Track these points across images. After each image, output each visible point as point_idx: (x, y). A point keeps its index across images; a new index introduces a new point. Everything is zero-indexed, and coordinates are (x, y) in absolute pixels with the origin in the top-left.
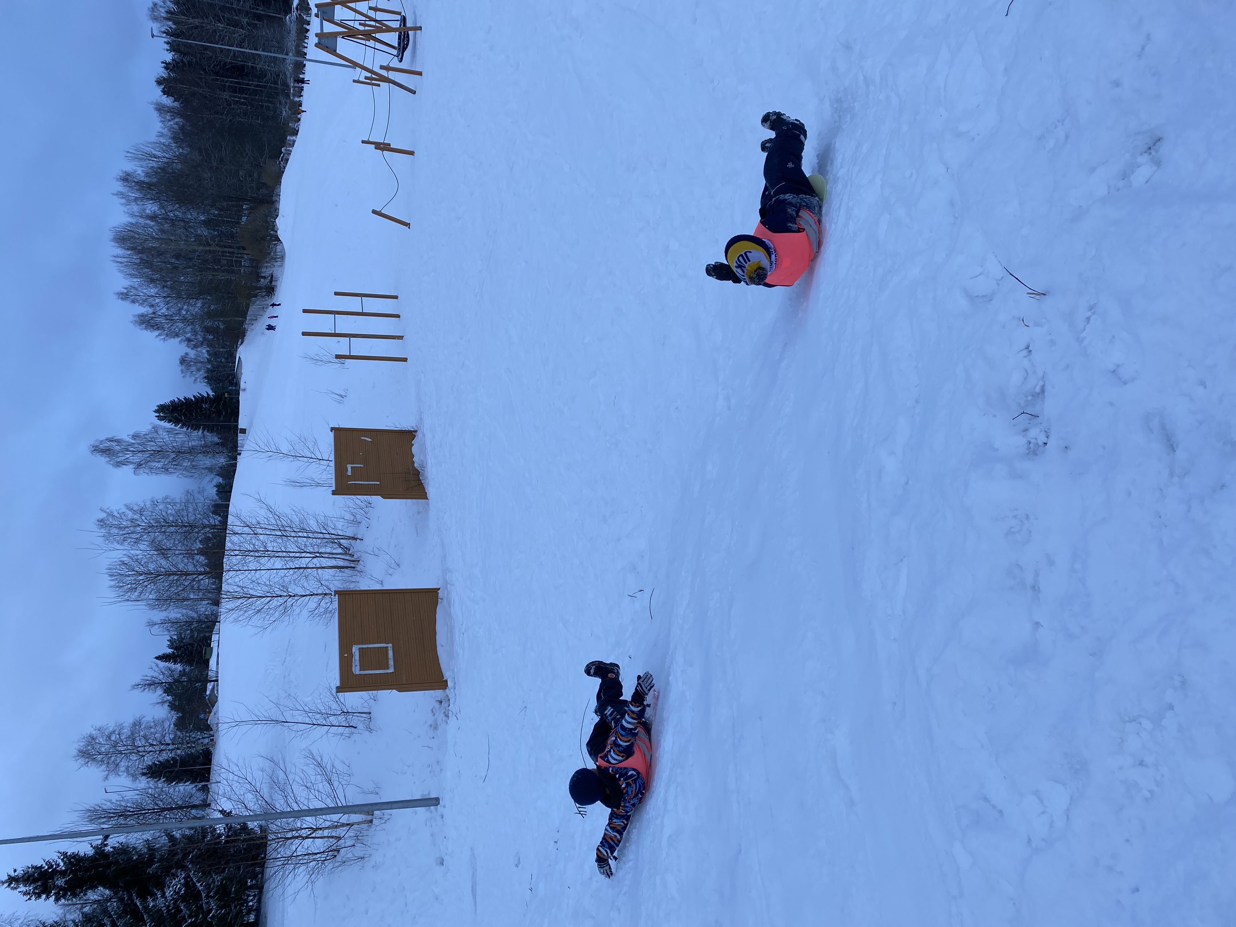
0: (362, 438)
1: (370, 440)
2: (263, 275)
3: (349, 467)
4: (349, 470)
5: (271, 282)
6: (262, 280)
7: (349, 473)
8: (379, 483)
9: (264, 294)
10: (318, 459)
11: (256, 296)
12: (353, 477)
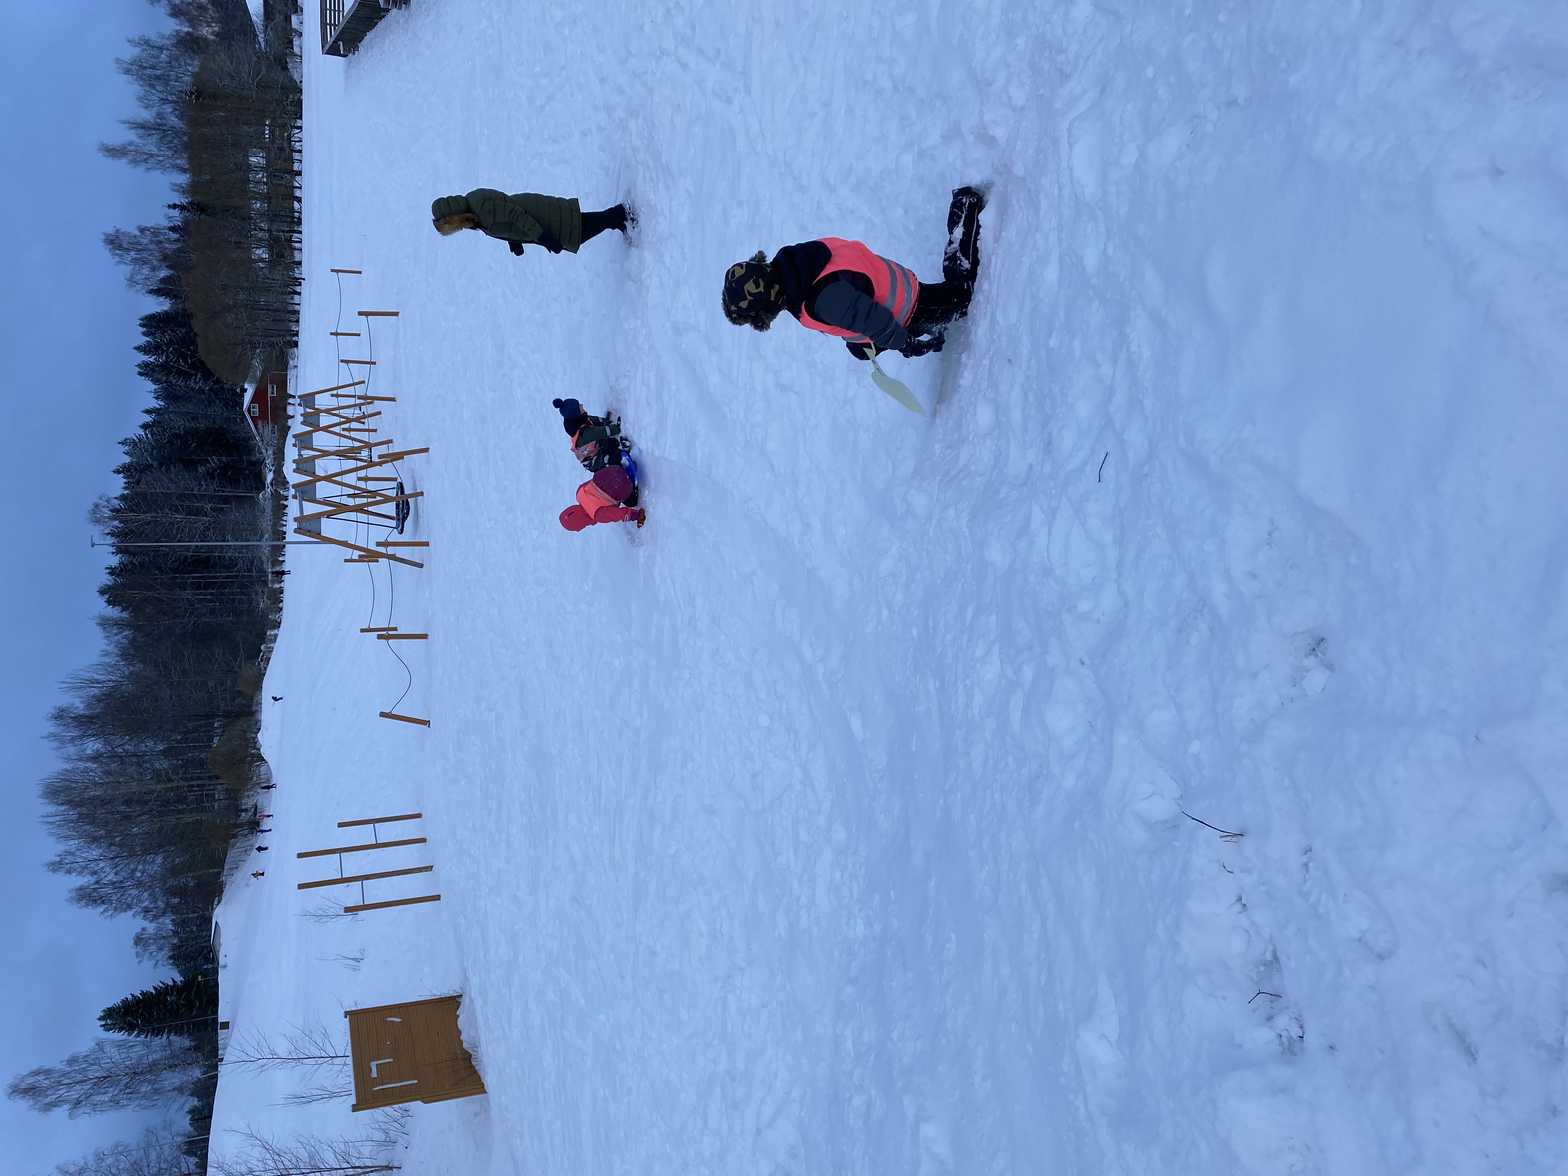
0: (388, 1019)
1: (399, 1020)
2: (244, 807)
3: (373, 1065)
4: (374, 1069)
5: (255, 814)
6: (243, 814)
7: (374, 1074)
8: (416, 1082)
9: (246, 832)
10: (330, 1057)
11: (235, 836)
12: (381, 1080)
